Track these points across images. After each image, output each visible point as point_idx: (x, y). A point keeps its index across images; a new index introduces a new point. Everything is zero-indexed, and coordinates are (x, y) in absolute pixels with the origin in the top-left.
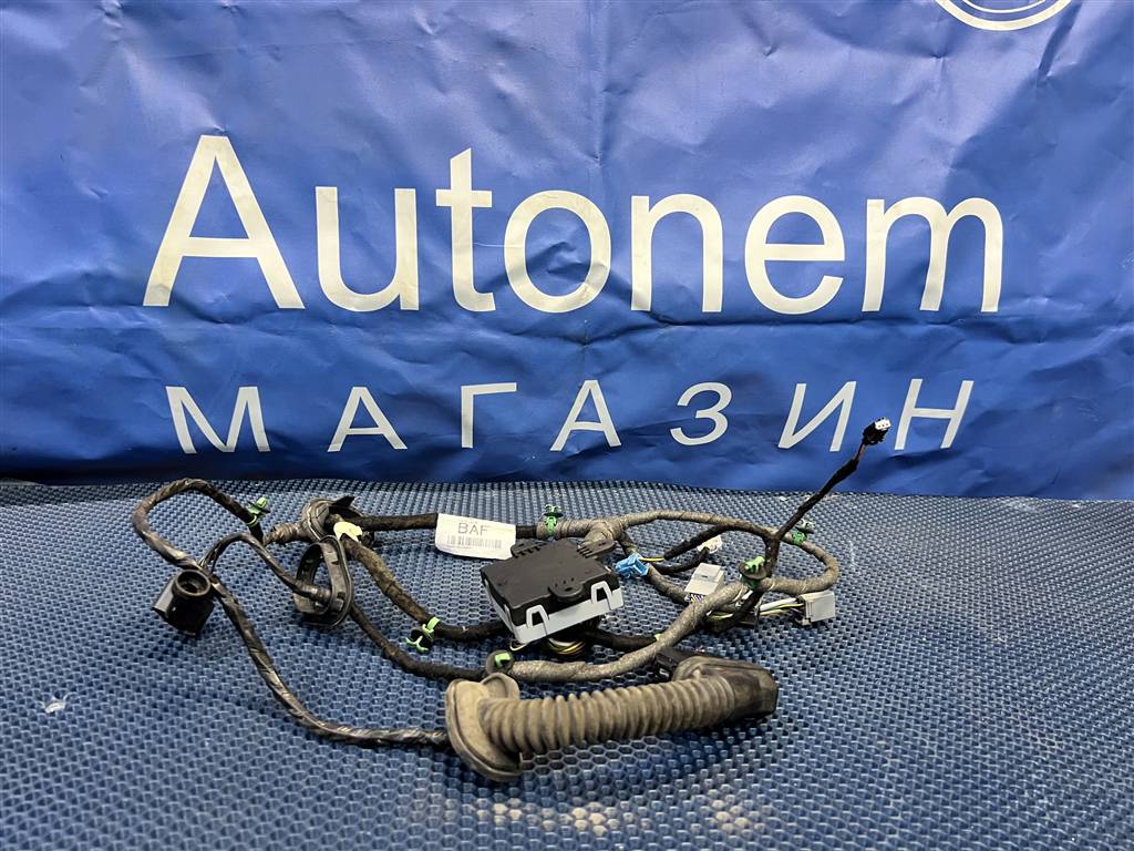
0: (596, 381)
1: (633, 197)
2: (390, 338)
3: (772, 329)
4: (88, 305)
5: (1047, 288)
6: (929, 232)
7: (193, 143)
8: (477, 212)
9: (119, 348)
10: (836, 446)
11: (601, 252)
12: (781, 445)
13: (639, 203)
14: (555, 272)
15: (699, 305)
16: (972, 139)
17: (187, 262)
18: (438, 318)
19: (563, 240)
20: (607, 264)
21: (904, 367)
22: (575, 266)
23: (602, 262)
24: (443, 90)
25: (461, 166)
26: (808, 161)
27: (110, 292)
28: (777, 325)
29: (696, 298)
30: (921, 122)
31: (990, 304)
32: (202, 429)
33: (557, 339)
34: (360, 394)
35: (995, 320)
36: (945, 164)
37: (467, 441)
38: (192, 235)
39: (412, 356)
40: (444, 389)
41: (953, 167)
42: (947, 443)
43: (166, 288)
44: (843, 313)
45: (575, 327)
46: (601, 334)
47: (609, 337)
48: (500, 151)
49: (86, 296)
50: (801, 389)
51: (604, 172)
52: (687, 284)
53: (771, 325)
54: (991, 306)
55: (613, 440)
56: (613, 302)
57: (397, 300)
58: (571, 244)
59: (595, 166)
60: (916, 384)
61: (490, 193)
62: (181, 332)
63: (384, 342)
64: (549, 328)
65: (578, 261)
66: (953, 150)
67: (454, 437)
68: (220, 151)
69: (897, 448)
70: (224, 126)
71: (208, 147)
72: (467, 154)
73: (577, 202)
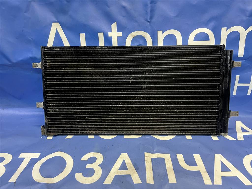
1: (158, 31)
7: (51, 25)
13: (160, 33)
24: (109, 7)
25: (114, 26)
42: (249, 93)
48: (124, 21)
51: (150, 25)
58: (142, 44)
59: (148, 24)
60: (238, 77)
61: (122, 33)
68: (57, 26)
69: (233, 95)
70: (58, 20)
71: (54, 25)
72: (116, 23)
73: (144, 33)
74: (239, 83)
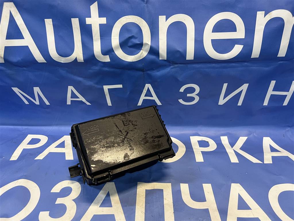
0: (150, 84)
1: (160, 16)
3: (214, 65)
6: (283, 24)
8: (101, 26)
11: (147, 39)
12: (219, 104)
13: (162, 19)
14: (130, 47)
15: (185, 58)
18: (91, 64)
19: (132, 35)
20: (150, 43)
21: (268, 77)
22: (137, 44)
23: (148, 43)
25: (94, 8)
29: (183, 55)
33: (134, 70)
34: (70, 88)
38: (6, 39)
39: (85, 77)
40: (98, 87)
42: (285, 104)
43: (2, 57)
45: (140, 66)
46: (150, 68)
47: (152, 69)
48: (108, 1)
50: (225, 85)
51: (147, 7)
52: (180, 50)
53: (213, 63)
56: (153, 57)
57: (76, 59)
58: (136, 36)
60: (273, 83)
61: (106, 18)
64: (131, 66)
65: (139, 43)
68: (11, 7)
69: (264, 105)
71: (7, 6)
72: (96, 3)
73: (138, 20)
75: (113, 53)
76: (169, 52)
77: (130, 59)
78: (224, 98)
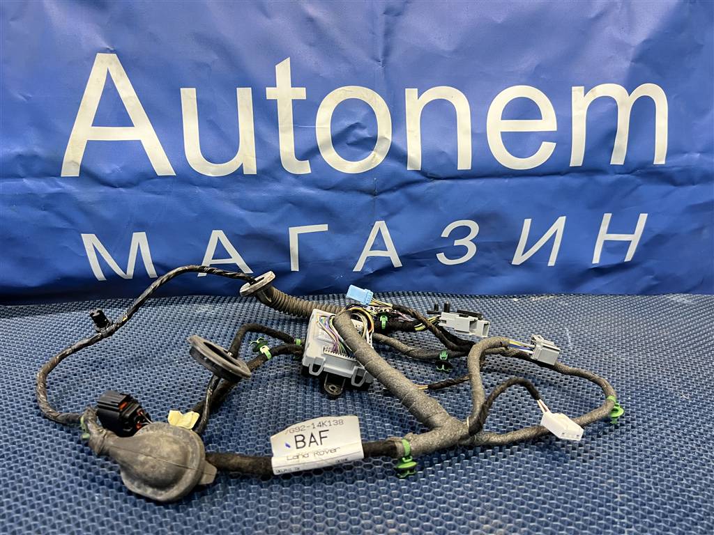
0: (384, 222)
1: (406, 89)
2: (237, 195)
3: (507, 181)
4: (20, 177)
5: (699, 146)
6: (616, 109)
7: (91, 60)
8: (296, 103)
9: (46, 207)
10: (552, 263)
11: (384, 129)
12: (515, 262)
13: (411, 94)
14: (352, 144)
15: (456, 165)
16: (645, 42)
17: (90, 144)
18: (271, 179)
19: (357, 121)
20: (389, 137)
21: (599, 206)
22: (366, 139)
23: (386, 136)
25: (283, 71)
26: (529, 61)
27: (37, 167)
28: (511, 178)
29: (453, 161)
30: (610, 30)
31: (660, 159)
32: (108, 263)
33: (354, 192)
34: (217, 235)
35: (663, 170)
36: (627, 59)
37: (295, 267)
38: (93, 125)
39: (254, 208)
40: (278, 230)
41: (632, 61)
42: (629, 257)
43: (77, 163)
44: (557, 168)
45: (368, 183)
46: (387, 187)
47: (392, 190)
48: (311, 59)
49: (20, 171)
50: (527, 223)
51: (385, 72)
52: (446, 151)
53: (506, 178)
54: (661, 160)
55: (397, 262)
56: (394, 165)
57: (241, 167)
58: (364, 124)
59: (379, 67)
60: (607, 217)
61: (304, 89)
62: (89, 194)
63: (233, 198)
64: (349, 185)
65: (369, 136)
66: (633, 49)
67: (284, 264)
68: (111, 64)
69: (593, 262)
70: (113, 46)
71: (102, 62)
72: (287, 62)
73: (367, 94)
74: (609, 232)
75: (318, 156)
76: (424, 156)
77: (351, 167)
78: (525, 251)
